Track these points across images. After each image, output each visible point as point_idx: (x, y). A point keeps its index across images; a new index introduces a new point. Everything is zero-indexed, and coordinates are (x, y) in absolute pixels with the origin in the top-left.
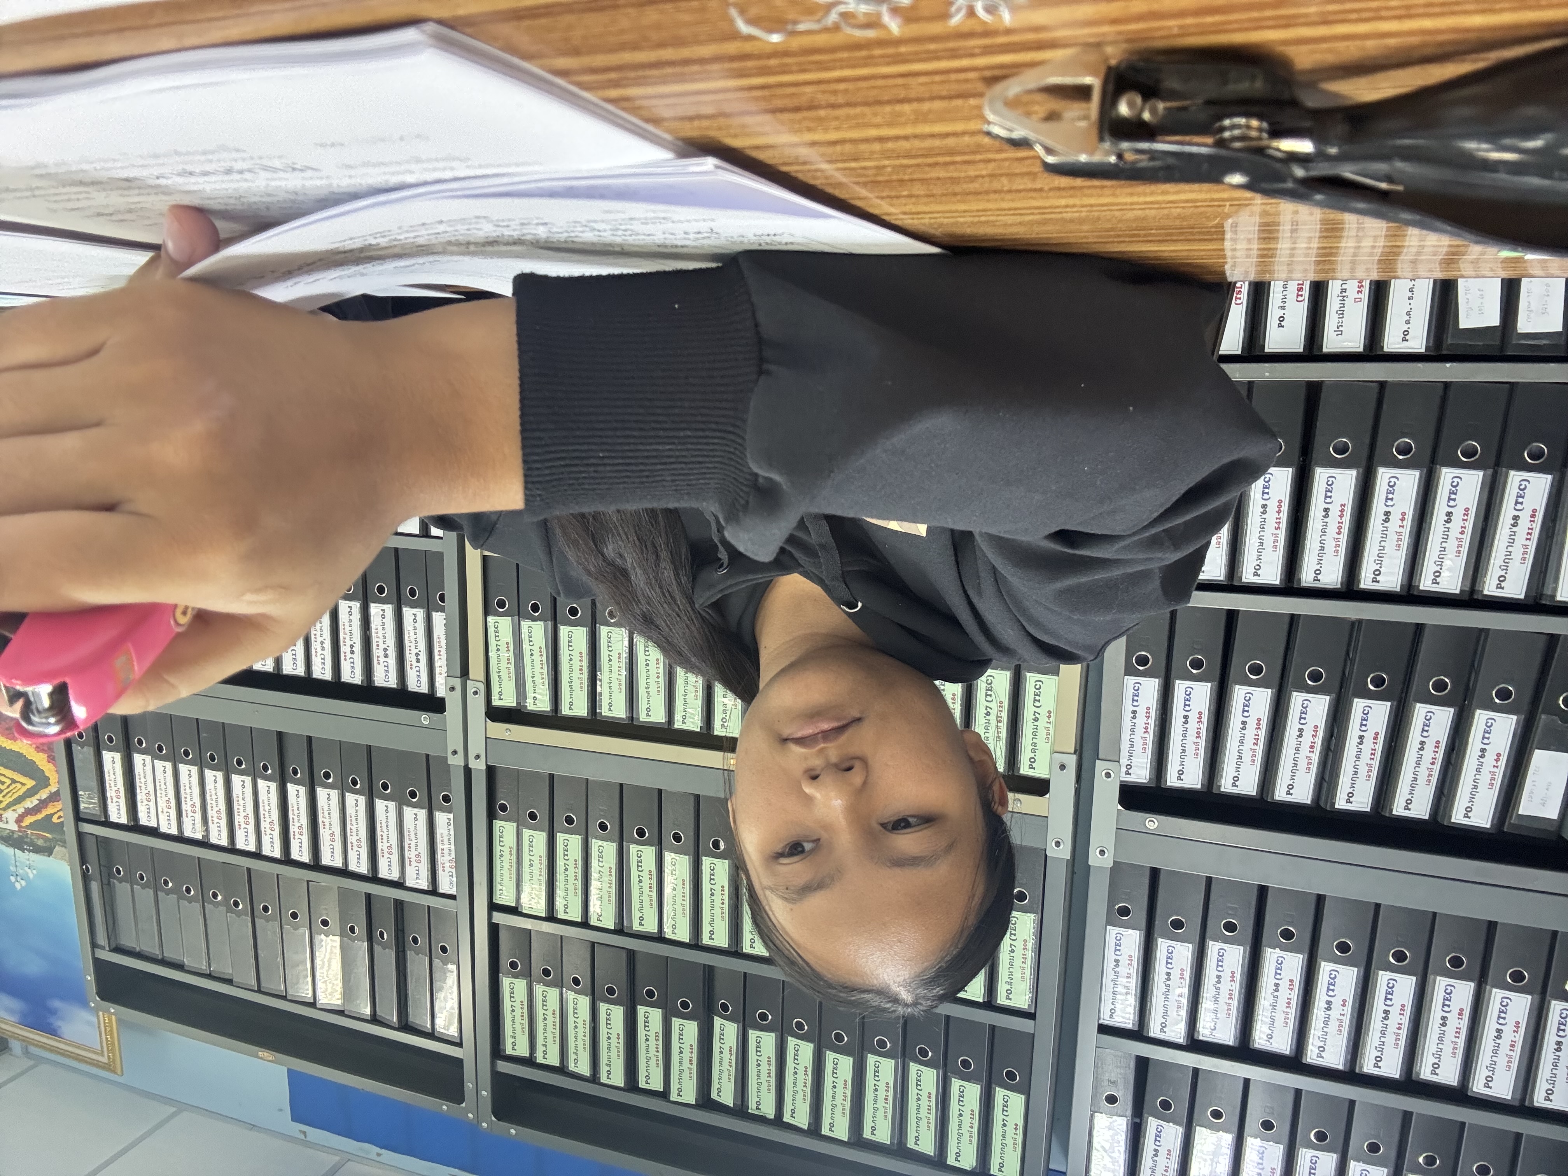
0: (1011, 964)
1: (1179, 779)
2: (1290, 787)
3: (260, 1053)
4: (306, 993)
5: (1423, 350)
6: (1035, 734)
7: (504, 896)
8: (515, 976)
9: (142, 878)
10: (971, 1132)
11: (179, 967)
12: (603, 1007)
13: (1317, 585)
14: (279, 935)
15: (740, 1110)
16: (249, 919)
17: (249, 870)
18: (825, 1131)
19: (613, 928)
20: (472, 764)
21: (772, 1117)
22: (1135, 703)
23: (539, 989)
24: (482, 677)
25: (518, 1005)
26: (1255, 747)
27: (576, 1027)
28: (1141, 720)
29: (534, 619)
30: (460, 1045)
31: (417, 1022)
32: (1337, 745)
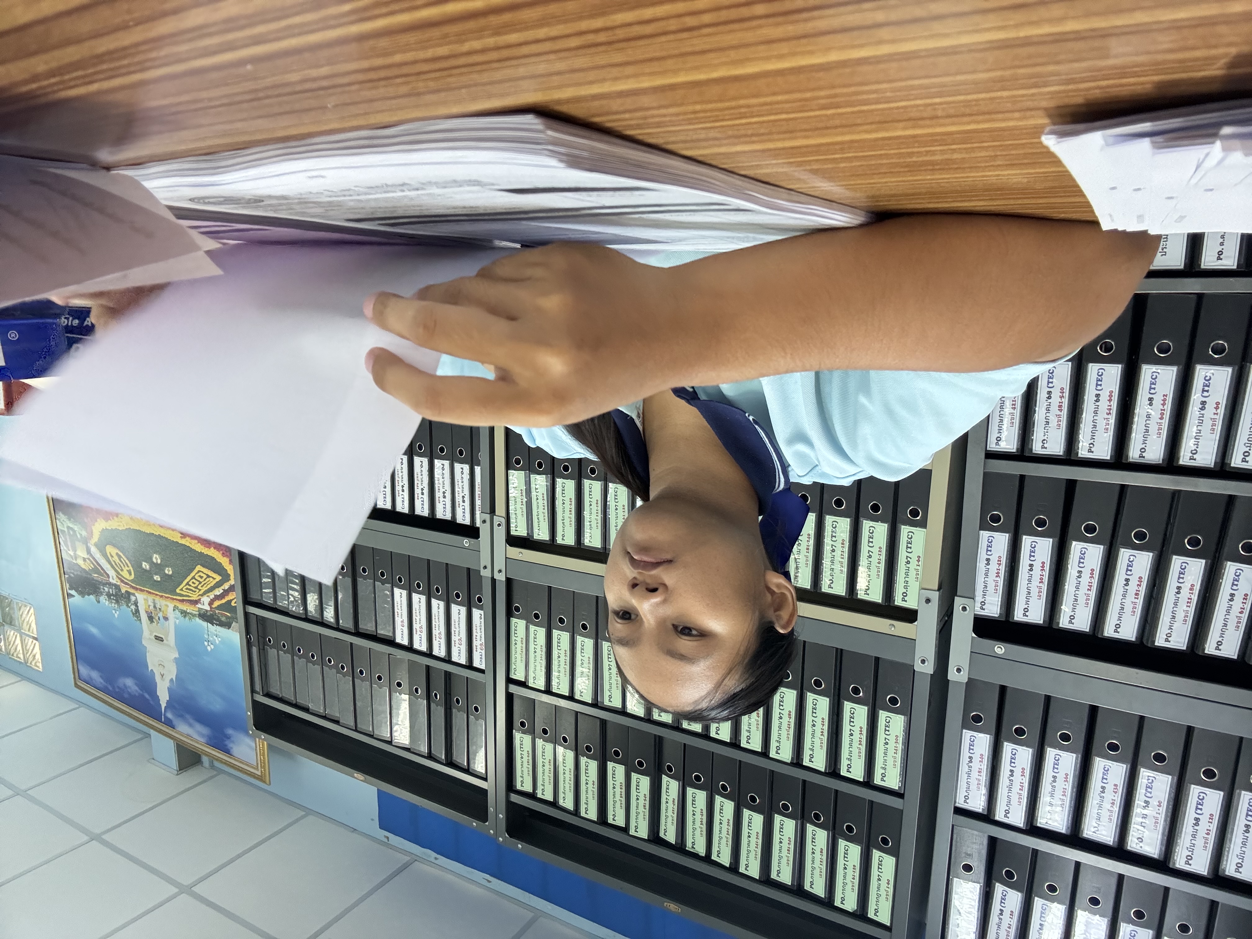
0: (885, 754)
1: (1025, 615)
2: (1118, 626)
3: (355, 774)
4: (386, 735)
5: (1235, 267)
6: (907, 574)
7: (518, 674)
8: (524, 733)
9: (284, 646)
10: (853, 883)
11: (306, 710)
12: (583, 760)
13: (1142, 461)
14: (369, 691)
15: (680, 847)
16: (351, 679)
17: (351, 644)
18: (742, 870)
19: (590, 702)
20: (497, 576)
21: (704, 855)
22: (989, 553)
23: (540, 742)
24: (503, 514)
25: (525, 753)
26: (1089, 592)
27: (564, 773)
28: (993, 567)
29: (539, 473)
30: (485, 779)
31: (458, 761)
32: (1158, 593)
